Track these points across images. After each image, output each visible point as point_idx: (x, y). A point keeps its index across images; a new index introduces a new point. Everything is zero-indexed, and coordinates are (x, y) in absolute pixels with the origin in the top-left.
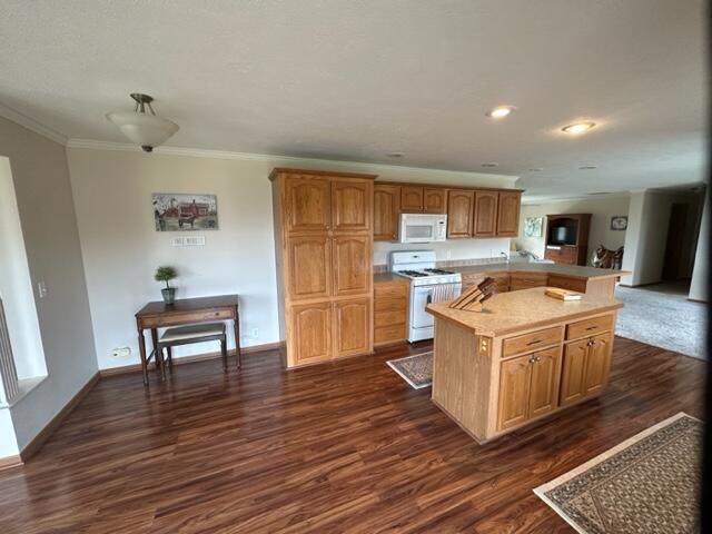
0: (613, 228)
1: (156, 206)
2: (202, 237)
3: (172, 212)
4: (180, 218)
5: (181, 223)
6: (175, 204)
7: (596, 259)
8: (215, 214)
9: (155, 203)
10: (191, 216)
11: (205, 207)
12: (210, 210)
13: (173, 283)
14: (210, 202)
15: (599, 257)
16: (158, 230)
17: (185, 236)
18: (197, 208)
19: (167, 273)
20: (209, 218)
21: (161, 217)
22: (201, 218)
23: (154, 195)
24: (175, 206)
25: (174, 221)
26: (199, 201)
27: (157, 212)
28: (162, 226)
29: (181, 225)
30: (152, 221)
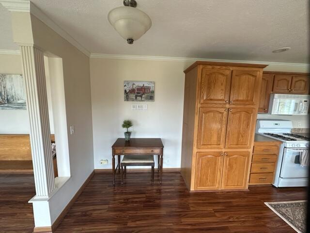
1: (126, 87)
2: (145, 105)
3: (132, 91)
4: (136, 94)
5: (136, 97)
6: (134, 86)
8: (153, 92)
9: (125, 86)
10: (142, 93)
11: (149, 88)
12: (151, 90)
13: (130, 129)
14: (151, 85)
16: (125, 101)
17: (138, 104)
18: (145, 89)
19: (128, 124)
20: (150, 94)
21: (127, 93)
22: (146, 95)
23: (125, 81)
24: (134, 88)
25: (132, 96)
26: (146, 85)
27: (125, 91)
28: (127, 98)
29: (136, 98)
30: (122, 95)
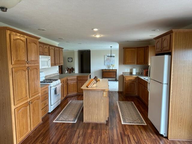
0: (69, 61)
7: (67, 72)
15: (67, 71)
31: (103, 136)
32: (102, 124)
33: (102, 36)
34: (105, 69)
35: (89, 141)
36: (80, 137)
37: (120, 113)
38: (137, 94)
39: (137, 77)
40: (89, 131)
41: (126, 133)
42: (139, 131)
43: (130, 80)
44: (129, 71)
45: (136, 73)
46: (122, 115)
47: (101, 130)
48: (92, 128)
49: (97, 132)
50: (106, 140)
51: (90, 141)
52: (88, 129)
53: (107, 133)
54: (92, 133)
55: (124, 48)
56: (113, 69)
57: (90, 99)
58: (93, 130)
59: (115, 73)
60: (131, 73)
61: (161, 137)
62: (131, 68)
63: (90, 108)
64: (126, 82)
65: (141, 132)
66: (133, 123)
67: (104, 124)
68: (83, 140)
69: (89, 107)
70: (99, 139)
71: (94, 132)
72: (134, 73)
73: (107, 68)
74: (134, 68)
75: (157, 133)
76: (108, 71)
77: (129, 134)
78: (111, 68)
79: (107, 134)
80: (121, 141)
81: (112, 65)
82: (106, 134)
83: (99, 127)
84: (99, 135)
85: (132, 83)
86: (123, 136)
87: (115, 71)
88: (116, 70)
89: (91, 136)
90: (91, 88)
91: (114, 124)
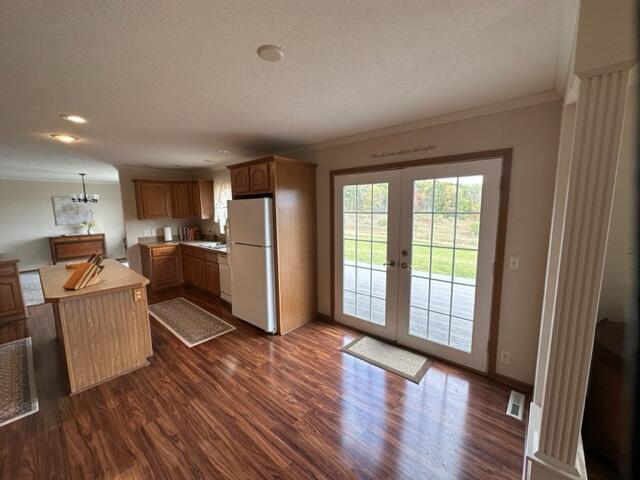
31: (164, 393)
32: (140, 369)
33: (81, 140)
34: (63, 236)
35: (132, 425)
36: (94, 435)
37: (169, 328)
38: (182, 281)
39: (180, 245)
40: (112, 403)
41: (211, 360)
42: (230, 344)
43: (162, 254)
44: (154, 234)
45: (173, 237)
46: (178, 331)
47: (147, 385)
48: (117, 393)
49: (140, 394)
50: (177, 395)
51: (136, 423)
52: (103, 402)
53: (168, 381)
54: (123, 404)
55: (135, 181)
56: (92, 233)
57: (90, 320)
58: (123, 397)
59: (101, 243)
60: (161, 238)
61: (270, 337)
62: (158, 227)
63: (93, 346)
64: (156, 259)
65: (236, 344)
66: (210, 336)
67: (145, 368)
68: (109, 437)
69: (86, 343)
70: (158, 405)
71: (130, 400)
72: (169, 236)
73: (67, 233)
74: (167, 226)
75: (261, 333)
76: (76, 239)
77: (218, 358)
78: (84, 232)
79: (170, 383)
80: (211, 378)
81: (85, 223)
82: (167, 385)
83: (137, 380)
84: (150, 397)
85: (170, 259)
86: (208, 367)
87: (100, 237)
88: (103, 235)
89: (128, 412)
90: (84, 292)
91: (172, 355)
